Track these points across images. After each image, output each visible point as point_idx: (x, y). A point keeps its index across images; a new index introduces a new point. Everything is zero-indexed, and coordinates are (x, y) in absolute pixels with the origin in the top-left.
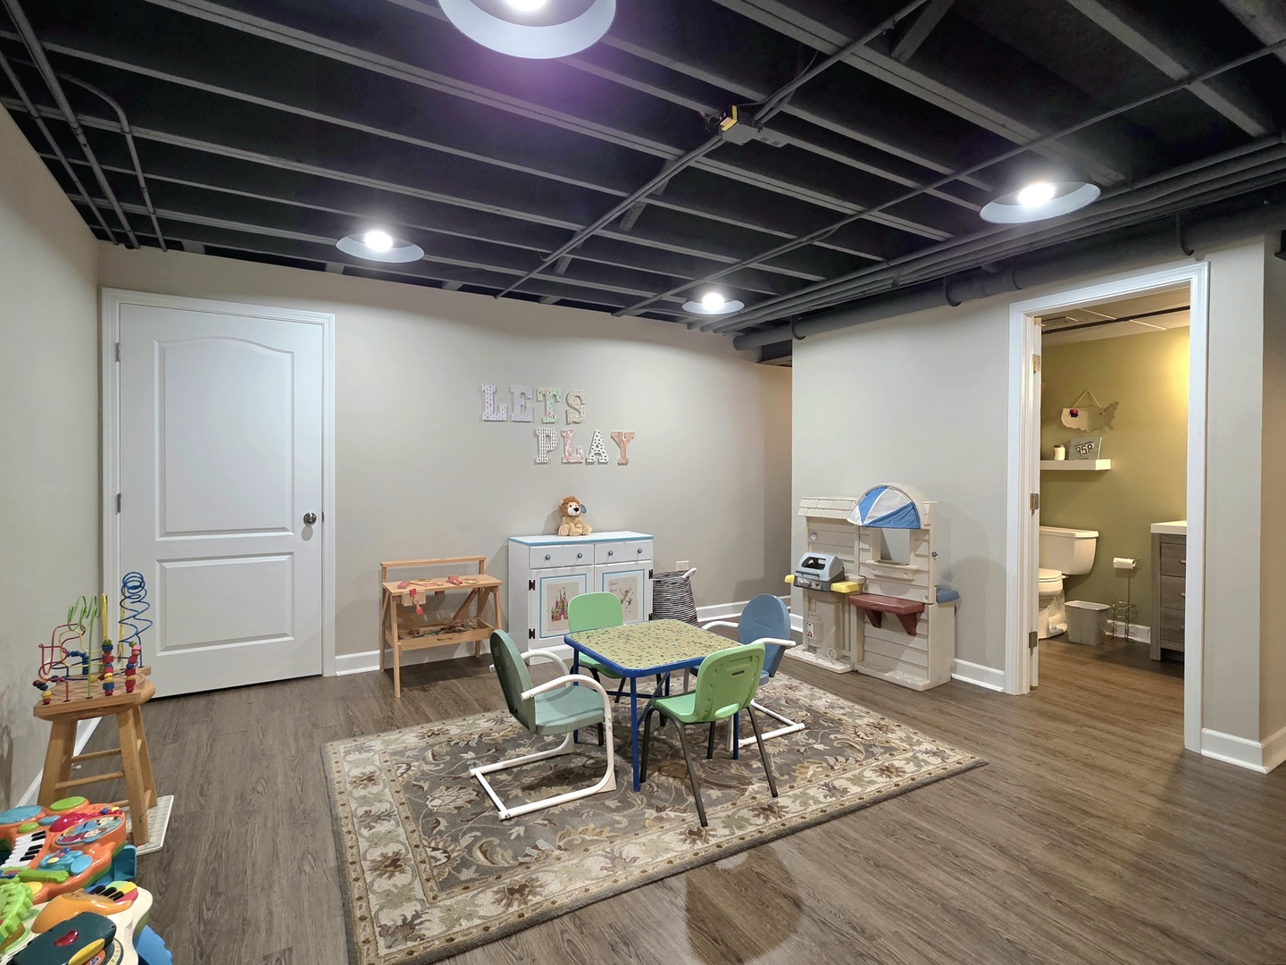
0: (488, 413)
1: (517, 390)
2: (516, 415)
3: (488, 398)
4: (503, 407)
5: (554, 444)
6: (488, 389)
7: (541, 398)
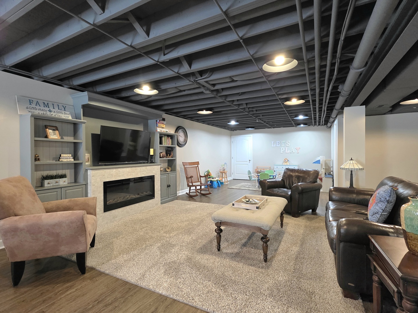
0: (273, 146)
1: (277, 142)
2: (277, 146)
3: (273, 143)
4: (275, 145)
5: (284, 150)
6: (273, 142)
7: (281, 143)
